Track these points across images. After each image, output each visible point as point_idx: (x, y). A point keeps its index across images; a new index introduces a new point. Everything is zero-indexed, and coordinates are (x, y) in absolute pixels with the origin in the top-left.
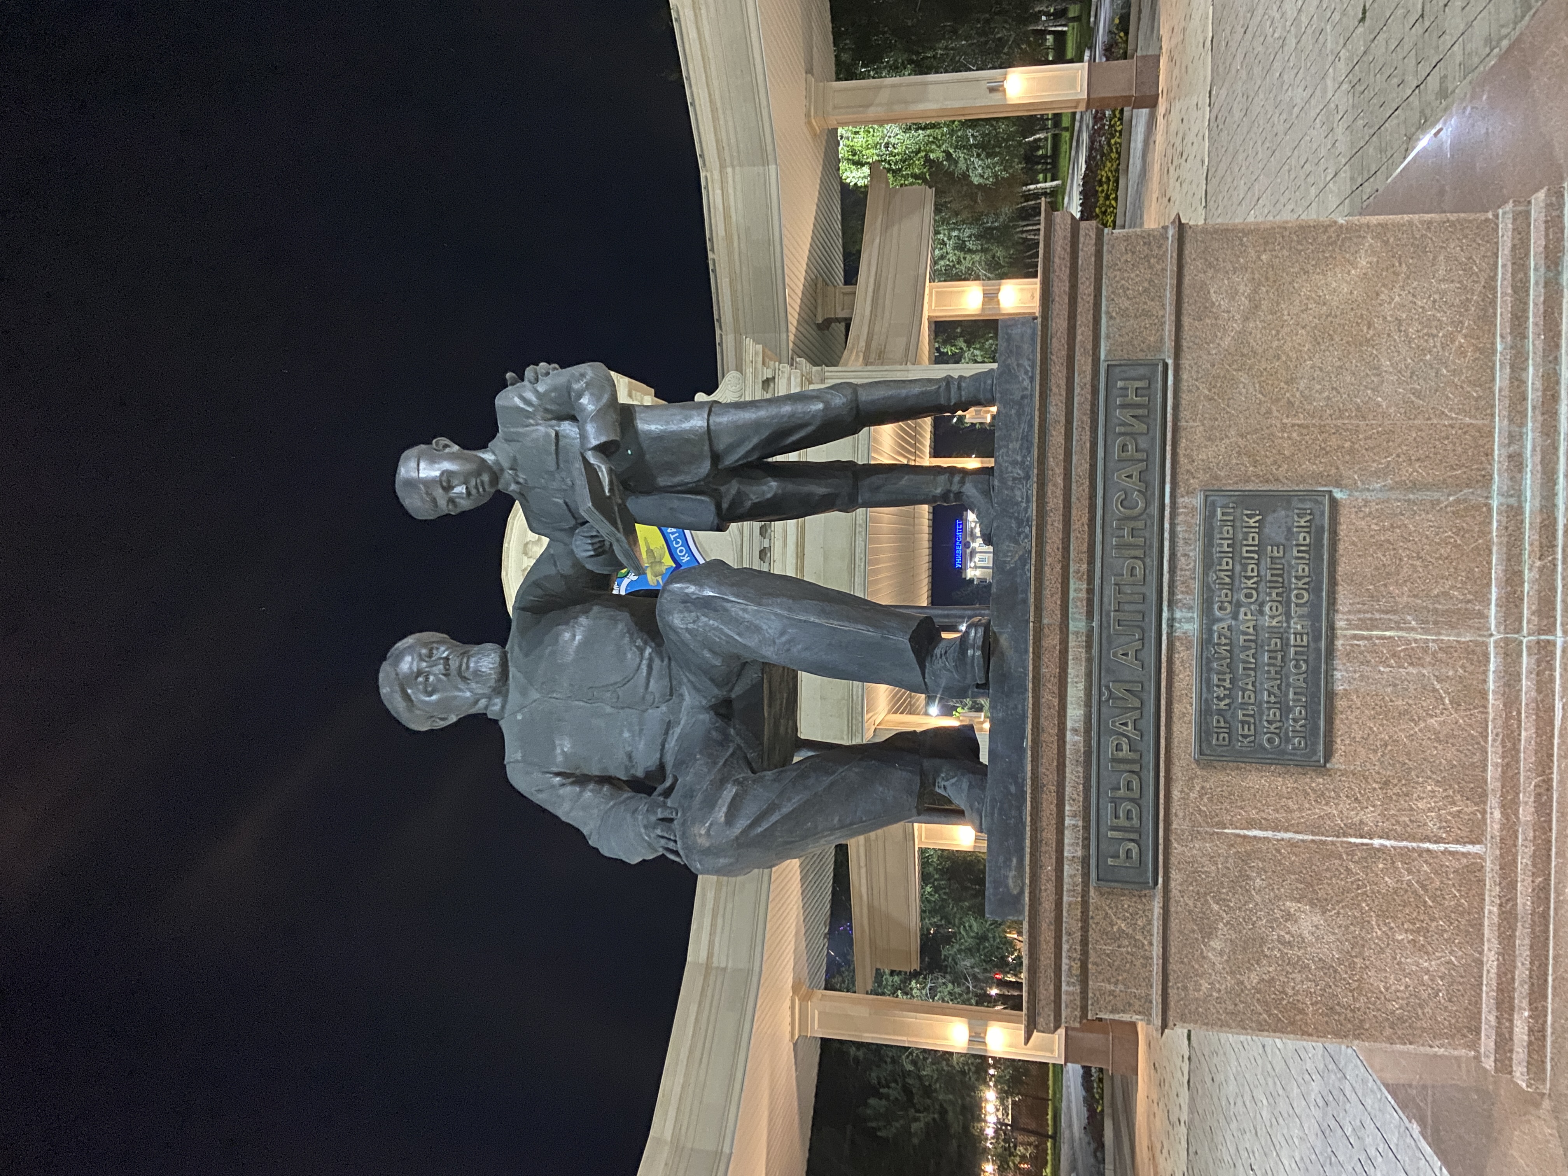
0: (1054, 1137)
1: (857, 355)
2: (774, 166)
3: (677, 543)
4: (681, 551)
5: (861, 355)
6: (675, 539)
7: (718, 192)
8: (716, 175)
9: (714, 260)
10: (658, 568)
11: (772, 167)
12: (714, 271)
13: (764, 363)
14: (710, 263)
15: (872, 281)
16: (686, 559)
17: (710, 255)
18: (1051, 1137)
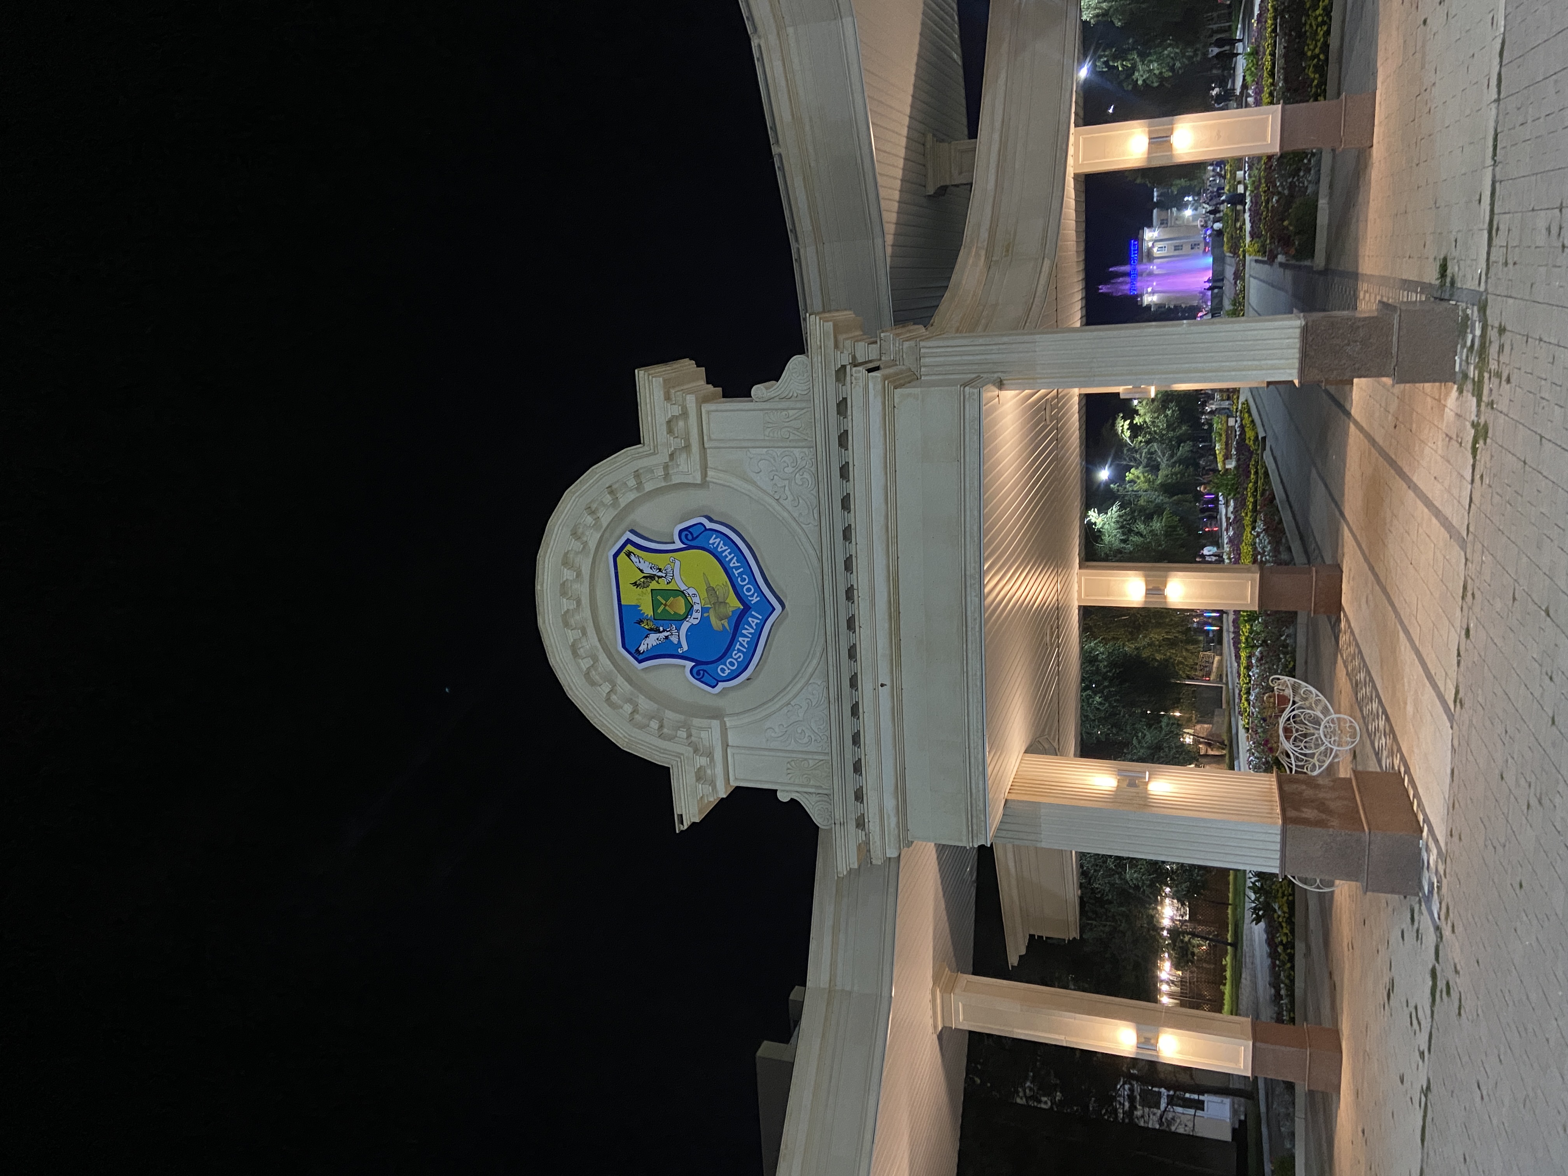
0: (1235, 945)
1: (977, 255)
2: (850, 19)
3: (743, 580)
4: (749, 590)
5: (983, 253)
6: (740, 574)
7: (778, 64)
8: (773, 39)
9: (780, 155)
10: (722, 610)
11: (847, 21)
12: (782, 168)
13: (836, 346)
14: (776, 160)
15: (996, 136)
16: (755, 600)
17: (775, 150)
18: (1230, 944)
